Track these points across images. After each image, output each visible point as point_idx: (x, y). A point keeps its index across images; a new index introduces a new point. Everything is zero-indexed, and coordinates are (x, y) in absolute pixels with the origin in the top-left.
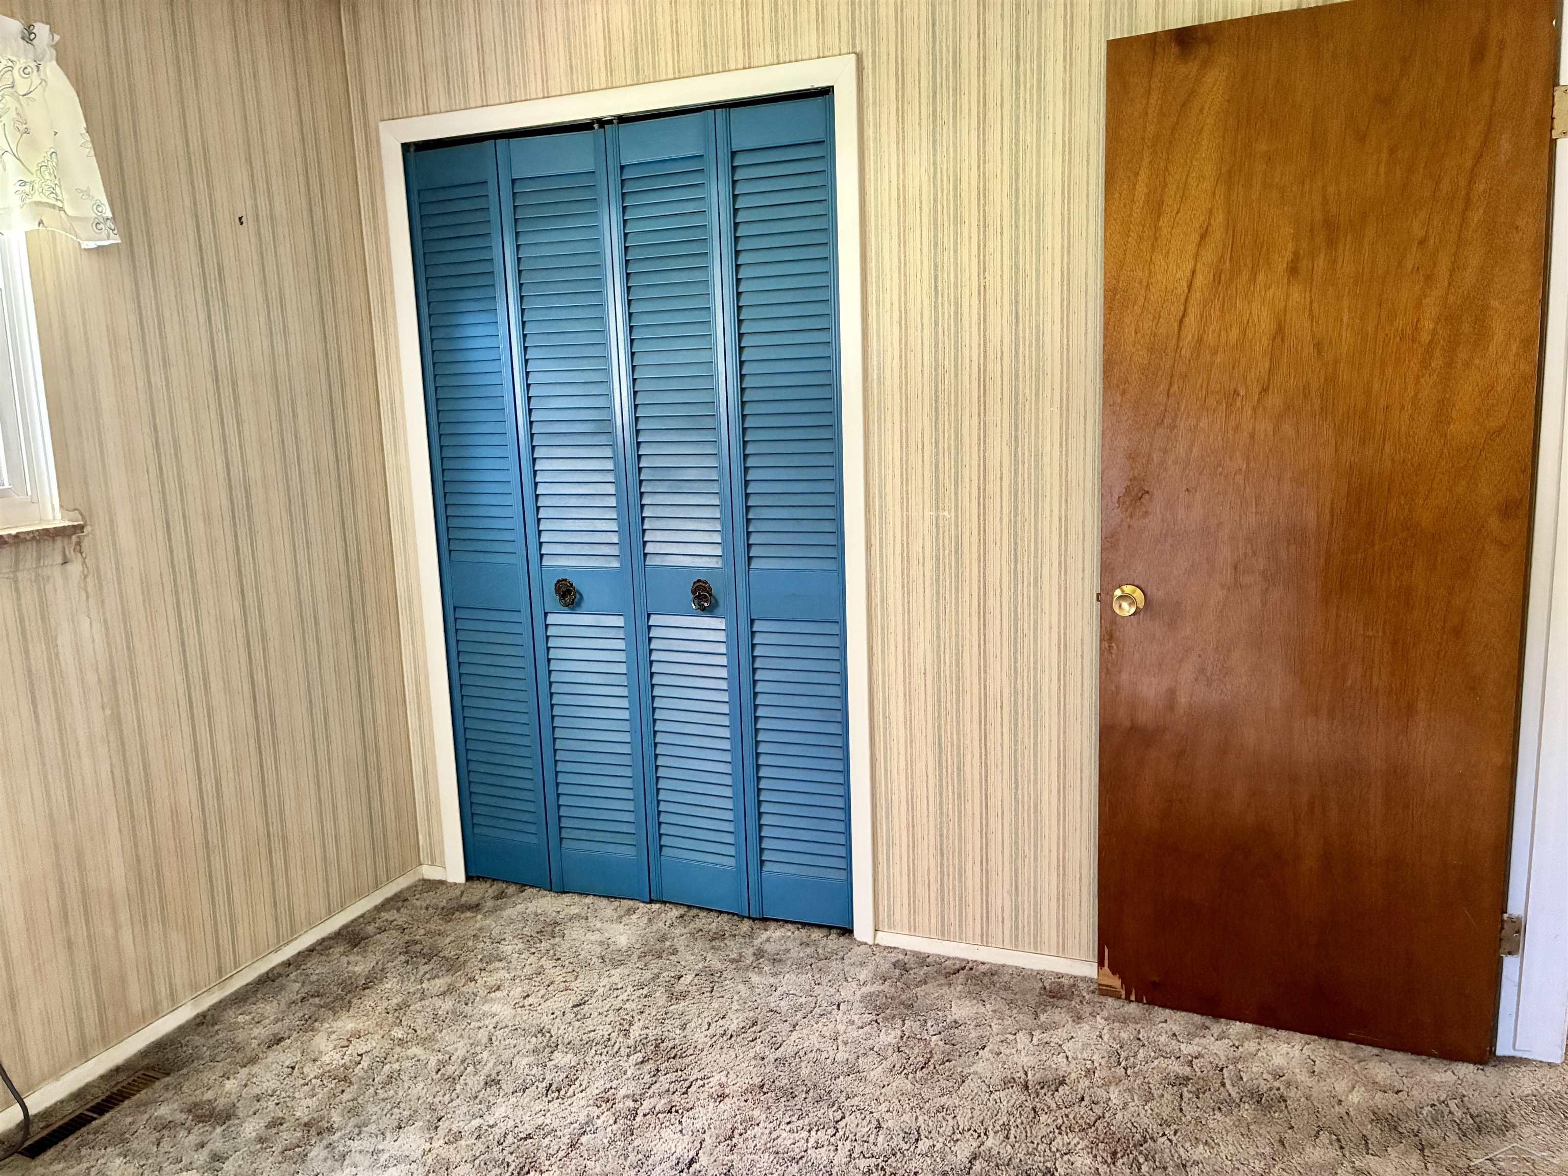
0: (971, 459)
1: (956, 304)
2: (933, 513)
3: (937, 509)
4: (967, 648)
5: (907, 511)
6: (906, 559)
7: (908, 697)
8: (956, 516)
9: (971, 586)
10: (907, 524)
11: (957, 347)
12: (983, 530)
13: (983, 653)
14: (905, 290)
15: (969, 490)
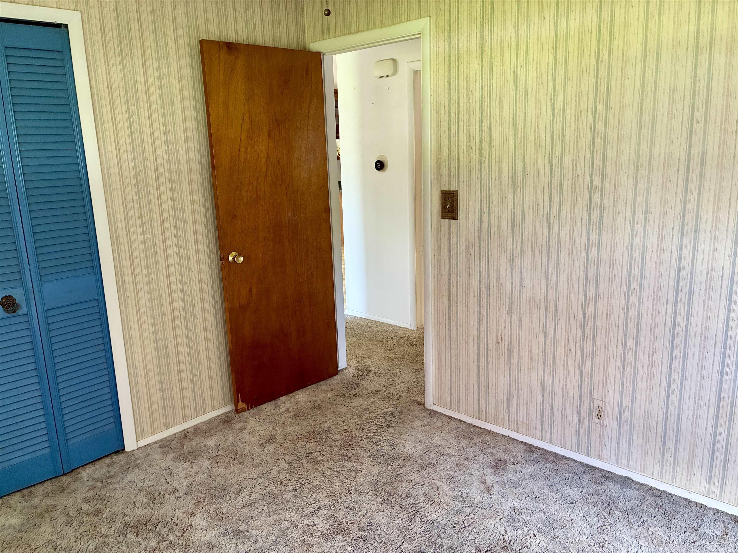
0: (156, 209)
1: (141, 139)
2: (142, 236)
3: (144, 234)
4: (164, 295)
5: (130, 237)
6: (132, 259)
7: (140, 325)
8: (153, 236)
9: (162, 266)
10: (130, 243)
11: (145, 160)
12: (164, 241)
13: (171, 296)
14: (116, 132)
15: (157, 223)
